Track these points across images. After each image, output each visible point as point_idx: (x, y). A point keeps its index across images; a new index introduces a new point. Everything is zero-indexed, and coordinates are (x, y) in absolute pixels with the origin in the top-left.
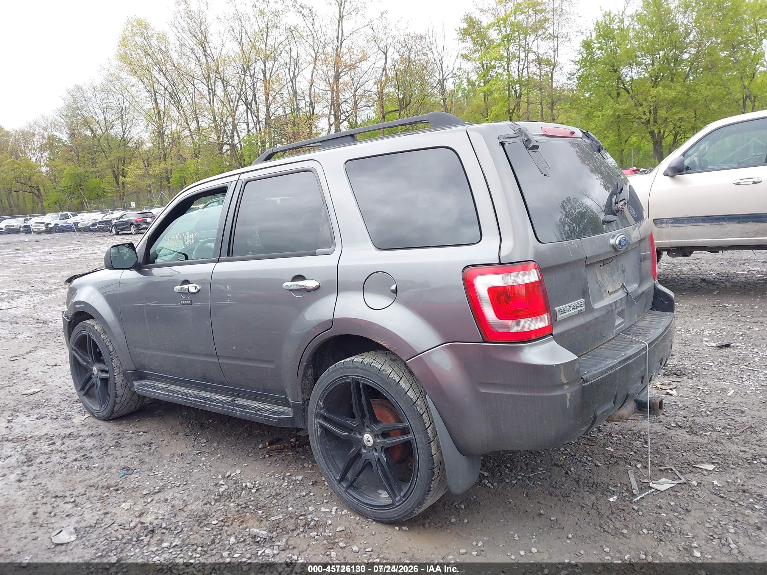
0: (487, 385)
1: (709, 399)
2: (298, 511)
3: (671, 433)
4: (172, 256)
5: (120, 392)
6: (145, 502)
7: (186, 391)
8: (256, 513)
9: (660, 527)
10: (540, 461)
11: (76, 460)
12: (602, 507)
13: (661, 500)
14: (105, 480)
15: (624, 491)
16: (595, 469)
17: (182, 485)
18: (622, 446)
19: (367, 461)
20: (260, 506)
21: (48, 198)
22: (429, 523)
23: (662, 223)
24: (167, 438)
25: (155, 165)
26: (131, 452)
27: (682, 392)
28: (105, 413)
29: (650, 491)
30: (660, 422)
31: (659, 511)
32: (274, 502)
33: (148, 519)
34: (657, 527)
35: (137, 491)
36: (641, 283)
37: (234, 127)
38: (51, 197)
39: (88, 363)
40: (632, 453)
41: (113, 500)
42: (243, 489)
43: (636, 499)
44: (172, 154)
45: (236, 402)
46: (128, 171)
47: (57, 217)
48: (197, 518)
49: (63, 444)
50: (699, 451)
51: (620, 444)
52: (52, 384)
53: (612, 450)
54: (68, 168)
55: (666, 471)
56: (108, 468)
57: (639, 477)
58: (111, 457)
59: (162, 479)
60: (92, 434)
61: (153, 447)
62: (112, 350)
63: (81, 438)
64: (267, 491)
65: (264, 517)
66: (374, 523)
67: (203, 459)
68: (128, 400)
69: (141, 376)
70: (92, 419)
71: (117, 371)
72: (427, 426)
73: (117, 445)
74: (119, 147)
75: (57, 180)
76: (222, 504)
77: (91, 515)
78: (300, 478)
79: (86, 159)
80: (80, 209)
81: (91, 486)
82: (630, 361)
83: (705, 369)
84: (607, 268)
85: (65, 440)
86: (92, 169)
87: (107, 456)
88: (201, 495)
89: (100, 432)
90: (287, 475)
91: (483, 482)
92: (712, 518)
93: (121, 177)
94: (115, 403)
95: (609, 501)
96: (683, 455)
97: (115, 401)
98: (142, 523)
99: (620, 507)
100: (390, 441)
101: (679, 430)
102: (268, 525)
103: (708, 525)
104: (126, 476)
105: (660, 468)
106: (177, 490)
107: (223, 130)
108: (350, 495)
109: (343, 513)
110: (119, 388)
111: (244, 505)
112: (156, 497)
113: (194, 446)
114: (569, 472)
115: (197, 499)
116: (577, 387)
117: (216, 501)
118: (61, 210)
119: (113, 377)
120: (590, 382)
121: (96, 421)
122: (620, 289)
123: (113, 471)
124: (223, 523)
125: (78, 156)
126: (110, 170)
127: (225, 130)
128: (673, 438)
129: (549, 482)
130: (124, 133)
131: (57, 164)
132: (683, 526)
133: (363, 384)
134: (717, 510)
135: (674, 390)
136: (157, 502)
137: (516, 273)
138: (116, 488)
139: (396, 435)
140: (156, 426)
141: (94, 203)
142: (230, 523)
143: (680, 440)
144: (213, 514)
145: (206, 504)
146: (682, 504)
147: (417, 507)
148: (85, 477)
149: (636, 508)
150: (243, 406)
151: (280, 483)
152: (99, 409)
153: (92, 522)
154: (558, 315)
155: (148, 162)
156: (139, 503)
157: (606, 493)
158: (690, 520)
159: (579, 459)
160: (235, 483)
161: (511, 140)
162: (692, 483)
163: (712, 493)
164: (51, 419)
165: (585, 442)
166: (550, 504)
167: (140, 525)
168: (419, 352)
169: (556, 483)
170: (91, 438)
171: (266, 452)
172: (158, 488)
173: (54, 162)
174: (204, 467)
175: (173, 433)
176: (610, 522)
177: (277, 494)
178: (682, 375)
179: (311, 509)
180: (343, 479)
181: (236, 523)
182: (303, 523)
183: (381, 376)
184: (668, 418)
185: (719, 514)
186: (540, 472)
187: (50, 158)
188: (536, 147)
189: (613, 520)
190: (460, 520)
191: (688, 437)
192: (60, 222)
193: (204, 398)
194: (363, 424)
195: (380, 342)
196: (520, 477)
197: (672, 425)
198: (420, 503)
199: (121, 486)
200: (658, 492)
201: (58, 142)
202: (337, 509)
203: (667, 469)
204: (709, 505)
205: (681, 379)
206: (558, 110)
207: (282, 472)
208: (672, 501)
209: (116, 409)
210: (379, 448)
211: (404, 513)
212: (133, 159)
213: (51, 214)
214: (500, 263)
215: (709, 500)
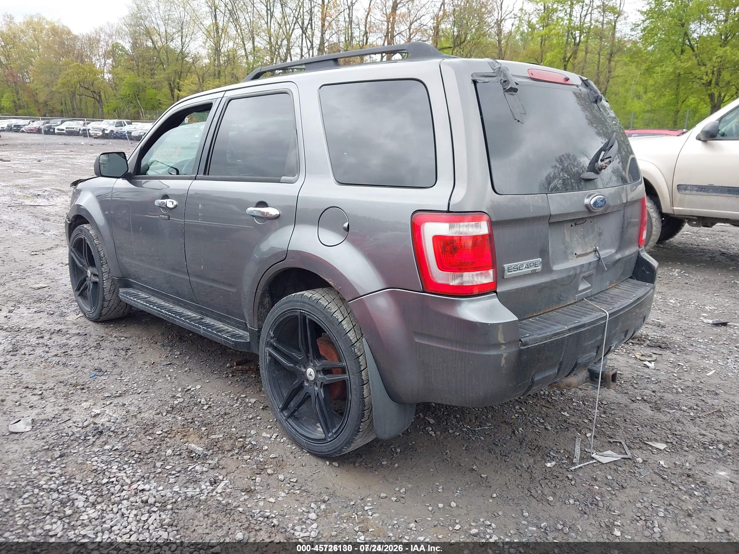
0: (422, 335)
1: (686, 377)
2: (240, 433)
3: (634, 406)
4: (165, 170)
5: (108, 297)
6: (104, 404)
7: (163, 303)
8: (199, 428)
9: (589, 499)
10: (492, 416)
11: (56, 355)
12: (537, 471)
13: (599, 473)
14: (75, 378)
15: (564, 458)
16: (544, 432)
17: (142, 393)
18: (579, 412)
19: (308, 394)
20: (206, 424)
21: (108, 104)
22: (360, 463)
23: (685, 189)
24: (145, 345)
25: (209, 82)
26: (108, 355)
27: (660, 366)
28: (94, 315)
29: (591, 462)
30: (626, 393)
31: (593, 483)
32: (220, 421)
33: (100, 421)
34: (585, 498)
35: (100, 393)
36: (620, 249)
37: (288, 50)
38: (111, 104)
39: (84, 266)
40: (586, 421)
41: (76, 398)
42: (196, 404)
43: (573, 468)
44: (226, 73)
45: (203, 320)
46: (183, 85)
47: (113, 124)
48: (145, 426)
49: (50, 339)
50: (656, 428)
51: (578, 410)
52: (60, 281)
53: (568, 415)
54: (128, 77)
55: (614, 444)
56: (82, 367)
57: (585, 446)
58: (89, 357)
59: (127, 385)
60: (79, 333)
61: (130, 353)
62: (103, 256)
63: (68, 336)
64: (218, 409)
65: (205, 434)
66: (308, 454)
67: (171, 370)
68: (115, 305)
69: (127, 285)
70: (83, 319)
71: (106, 276)
72: (362, 369)
73: (98, 346)
74: (177, 60)
75: (117, 88)
76: (173, 416)
77: (52, 409)
78: (253, 400)
79: (145, 70)
80: (136, 118)
81: (60, 382)
82: (583, 330)
83: (692, 345)
84: (580, 229)
85: (53, 336)
86: (150, 80)
87: (85, 355)
88: (156, 404)
89: (86, 332)
90: (242, 396)
91: (427, 429)
92: (645, 499)
93: (176, 90)
94: (103, 307)
95: (546, 466)
96: (638, 430)
97: (103, 305)
98: (95, 424)
99: (555, 474)
100: (328, 378)
101: (643, 404)
102: (206, 443)
103: (639, 505)
104: (96, 377)
105: (610, 440)
106: (136, 397)
107: (277, 53)
108: (290, 424)
109: (282, 441)
110: (107, 293)
111: (190, 420)
112: (115, 401)
113: (167, 357)
114: (516, 432)
115: (152, 408)
116: (514, 349)
117: (168, 412)
118: (119, 118)
119: (102, 282)
120: (530, 346)
121: (87, 321)
122: (591, 252)
123: (86, 370)
124: (166, 435)
125: (138, 66)
126: (167, 82)
127: (279, 53)
128: (634, 411)
129: (492, 439)
130: (183, 46)
131: (119, 72)
132: (613, 502)
133: (309, 319)
134: (654, 491)
135: (653, 363)
136: (115, 406)
137: (466, 224)
138: (82, 387)
139: (338, 373)
140: (139, 333)
141: (149, 114)
142: (173, 435)
143: (641, 414)
144: (161, 424)
145: (159, 414)
146: (619, 480)
147: (346, 445)
148: (59, 372)
149: (570, 476)
150: (208, 325)
151: (232, 404)
152: (90, 310)
153: (50, 416)
154: (506, 272)
155: (203, 78)
156: (98, 404)
157: (546, 457)
158: (622, 497)
159: (531, 419)
160: (191, 398)
161: (487, 80)
162: (637, 459)
163: (655, 473)
164: (48, 314)
165: (543, 404)
166: (486, 461)
167: (92, 425)
168: (362, 294)
169: (499, 440)
170: (77, 337)
171: (231, 371)
172: (121, 392)
173: (115, 70)
174: (169, 378)
175: (152, 341)
176: (539, 487)
177: (226, 414)
178: (667, 348)
179: (253, 432)
180: (285, 408)
181: (179, 436)
182: (240, 445)
183: (325, 313)
184: (636, 391)
185: (655, 495)
186: (487, 428)
187: (112, 65)
188: (515, 90)
189: (543, 486)
190: (391, 464)
191: (650, 412)
192: (115, 129)
193: (176, 313)
194: (308, 358)
195: (326, 279)
196: (465, 429)
197: (638, 398)
198: (349, 443)
199: (87, 386)
200: (599, 464)
201: (121, 50)
202: (277, 436)
203: (617, 442)
204: (648, 484)
205: (664, 353)
206: (617, 62)
207: (238, 393)
208: (610, 474)
209: (104, 312)
210: (319, 384)
211: (334, 450)
212: (189, 74)
213: (108, 120)
214: (448, 211)
215: (649, 479)
